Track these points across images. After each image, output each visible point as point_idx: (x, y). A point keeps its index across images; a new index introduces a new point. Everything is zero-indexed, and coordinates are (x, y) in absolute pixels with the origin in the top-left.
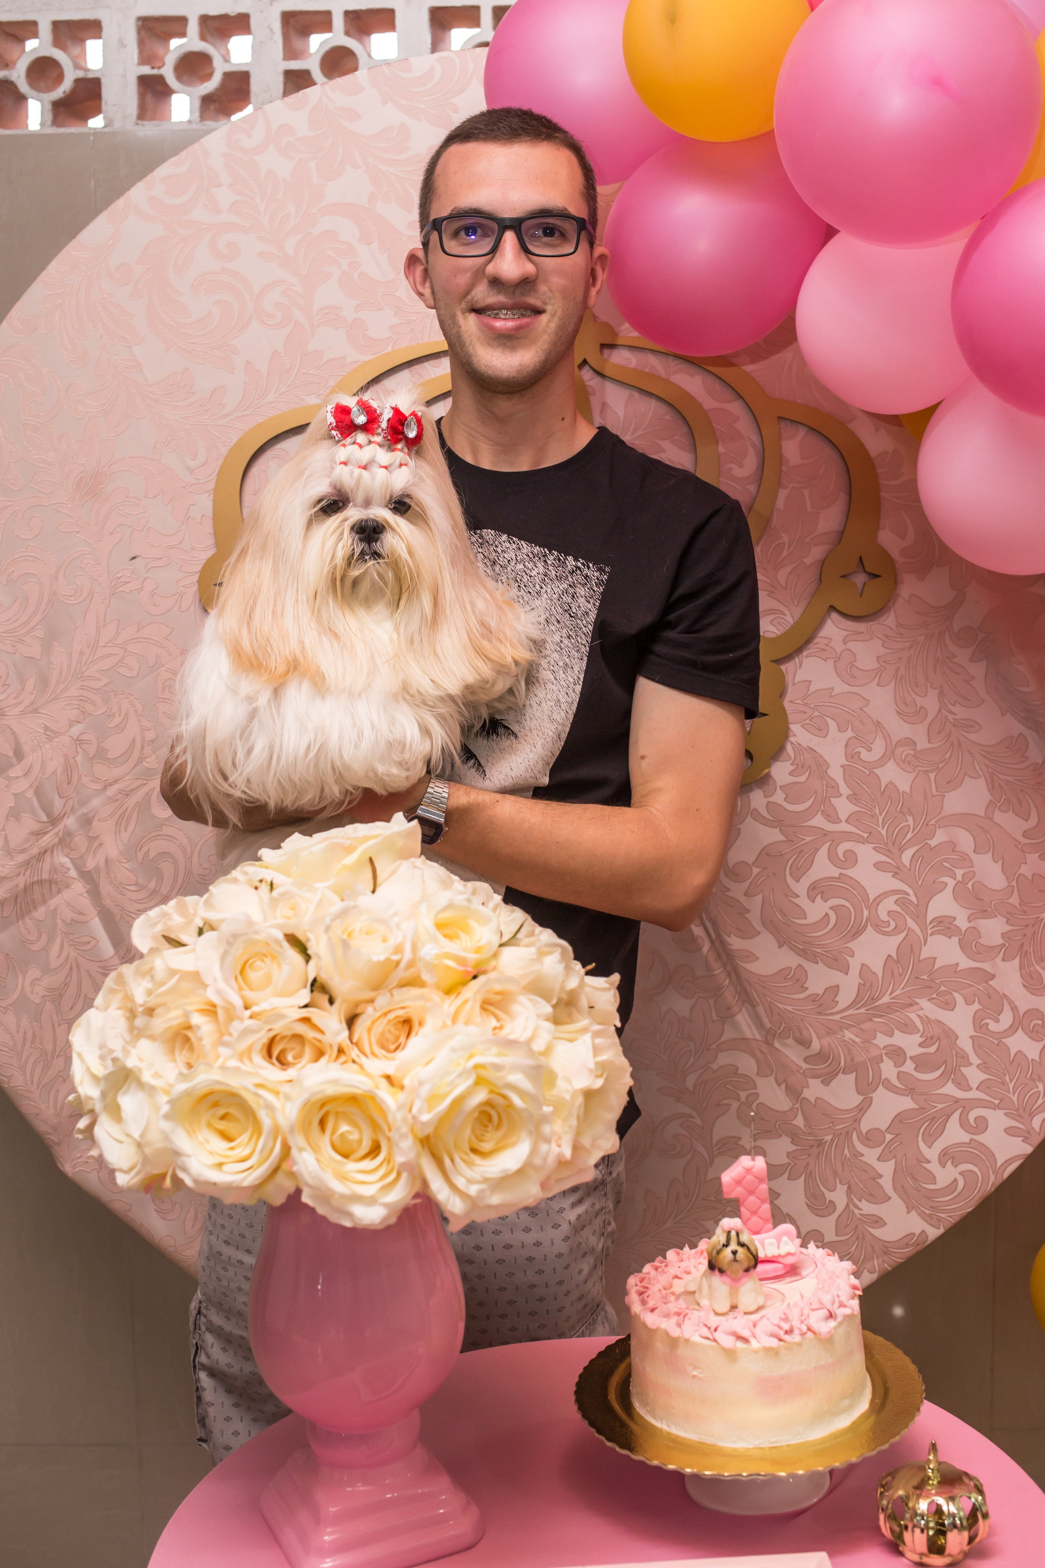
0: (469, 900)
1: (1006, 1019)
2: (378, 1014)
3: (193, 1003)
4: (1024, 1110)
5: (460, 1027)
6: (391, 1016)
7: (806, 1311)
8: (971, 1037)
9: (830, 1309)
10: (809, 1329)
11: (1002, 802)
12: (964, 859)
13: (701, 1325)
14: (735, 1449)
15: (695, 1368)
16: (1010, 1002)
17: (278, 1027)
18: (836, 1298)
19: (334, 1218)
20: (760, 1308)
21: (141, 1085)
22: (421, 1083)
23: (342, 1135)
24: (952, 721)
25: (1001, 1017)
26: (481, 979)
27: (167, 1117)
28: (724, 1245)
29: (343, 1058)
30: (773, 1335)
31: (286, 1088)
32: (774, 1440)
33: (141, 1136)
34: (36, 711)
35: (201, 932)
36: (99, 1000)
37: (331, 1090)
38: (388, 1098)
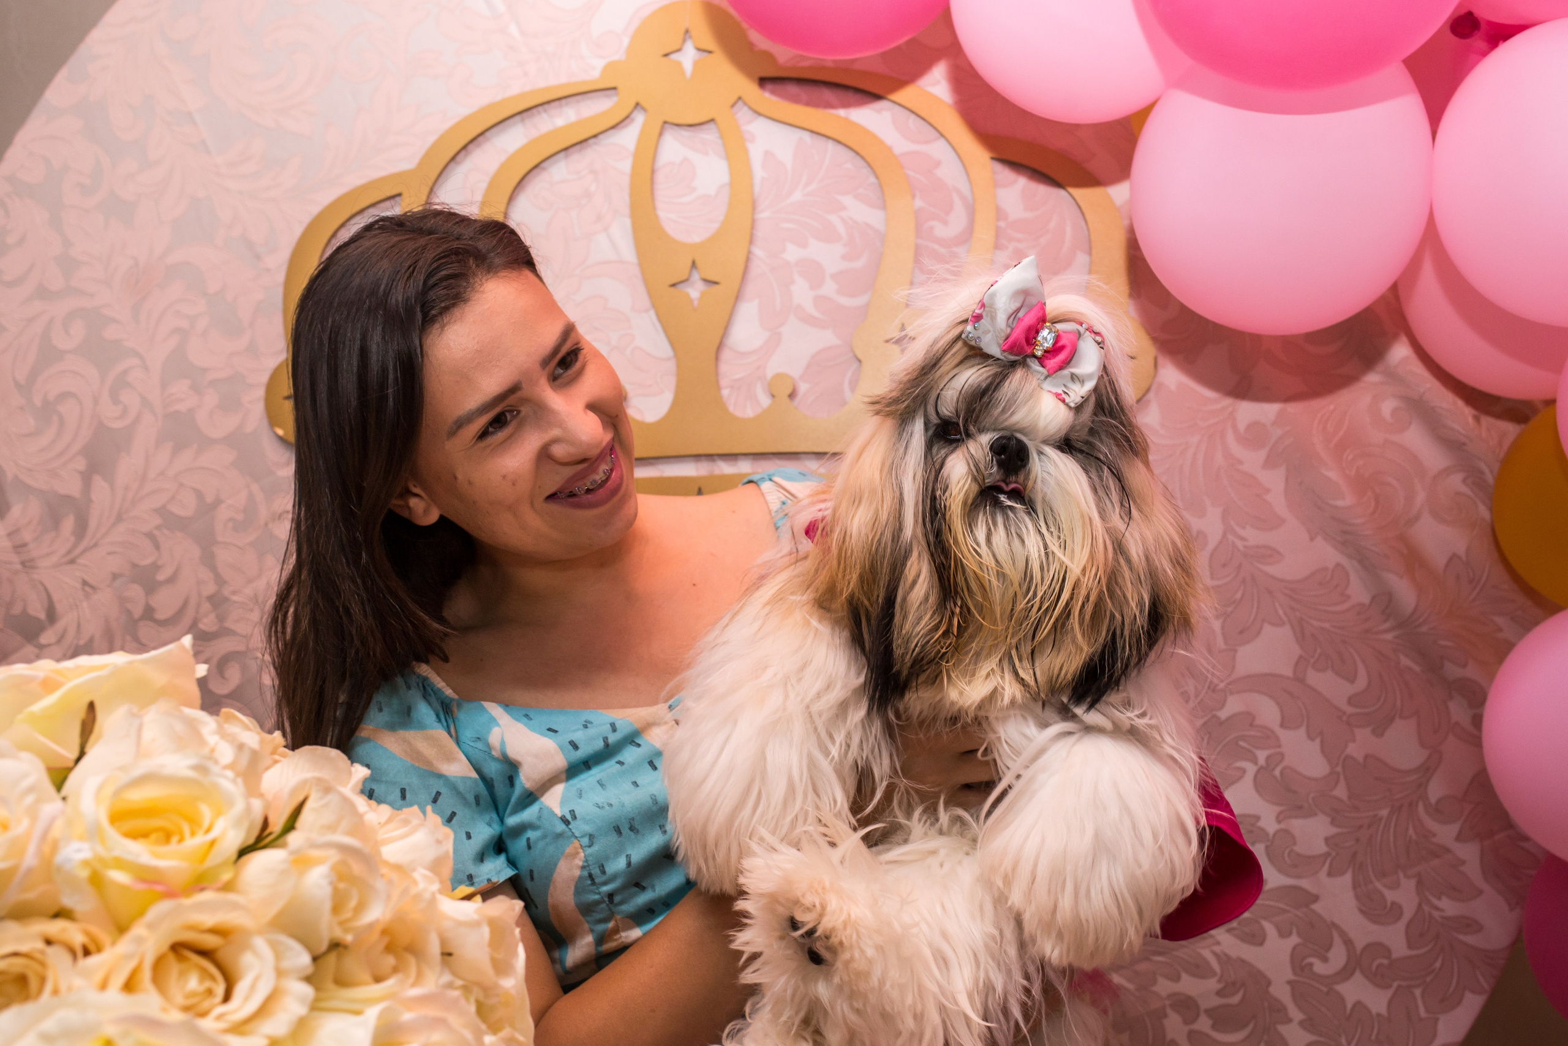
8: (1290, 982)
11: (1317, 656)
12: (1268, 737)
16: (1343, 934)
24: (1241, 548)
25: (1331, 955)
34: (72, 562)
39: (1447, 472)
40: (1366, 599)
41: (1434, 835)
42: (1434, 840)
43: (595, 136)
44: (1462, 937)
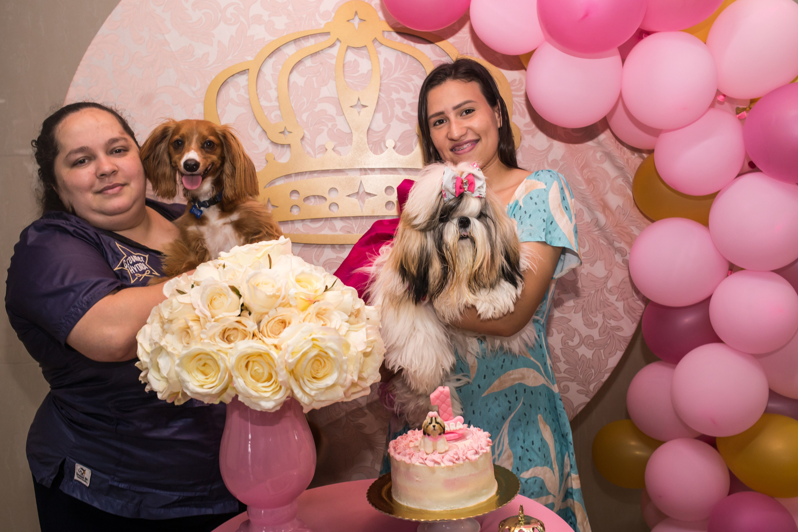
0: (311, 270)
1: (577, 340)
2: (271, 319)
3: (190, 317)
4: (586, 382)
5: (306, 323)
6: (276, 319)
7: (466, 451)
8: (560, 349)
9: (476, 449)
10: (467, 458)
13: (420, 458)
14: (435, 512)
15: (417, 477)
16: (578, 332)
17: (226, 325)
18: (480, 446)
19: (253, 407)
20: (446, 451)
21: (168, 354)
22: (288, 346)
23: (255, 370)
25: (574, 339)
26: (316, 303)
27: (178, 365)
28: (429, 423)
29: (256, 338)
30: (451, 461)
31: (230, 351)
32: (452, 507)
33: (167, 375)
35: (193, 286)
36: (149, 320)
37: (249, 351)
38: (274, 353)
39: (616, 178)
40: (589, 220)
41: (609, 299)
42: (609, 301)
43: (322, 50)
44: (617, 333)
